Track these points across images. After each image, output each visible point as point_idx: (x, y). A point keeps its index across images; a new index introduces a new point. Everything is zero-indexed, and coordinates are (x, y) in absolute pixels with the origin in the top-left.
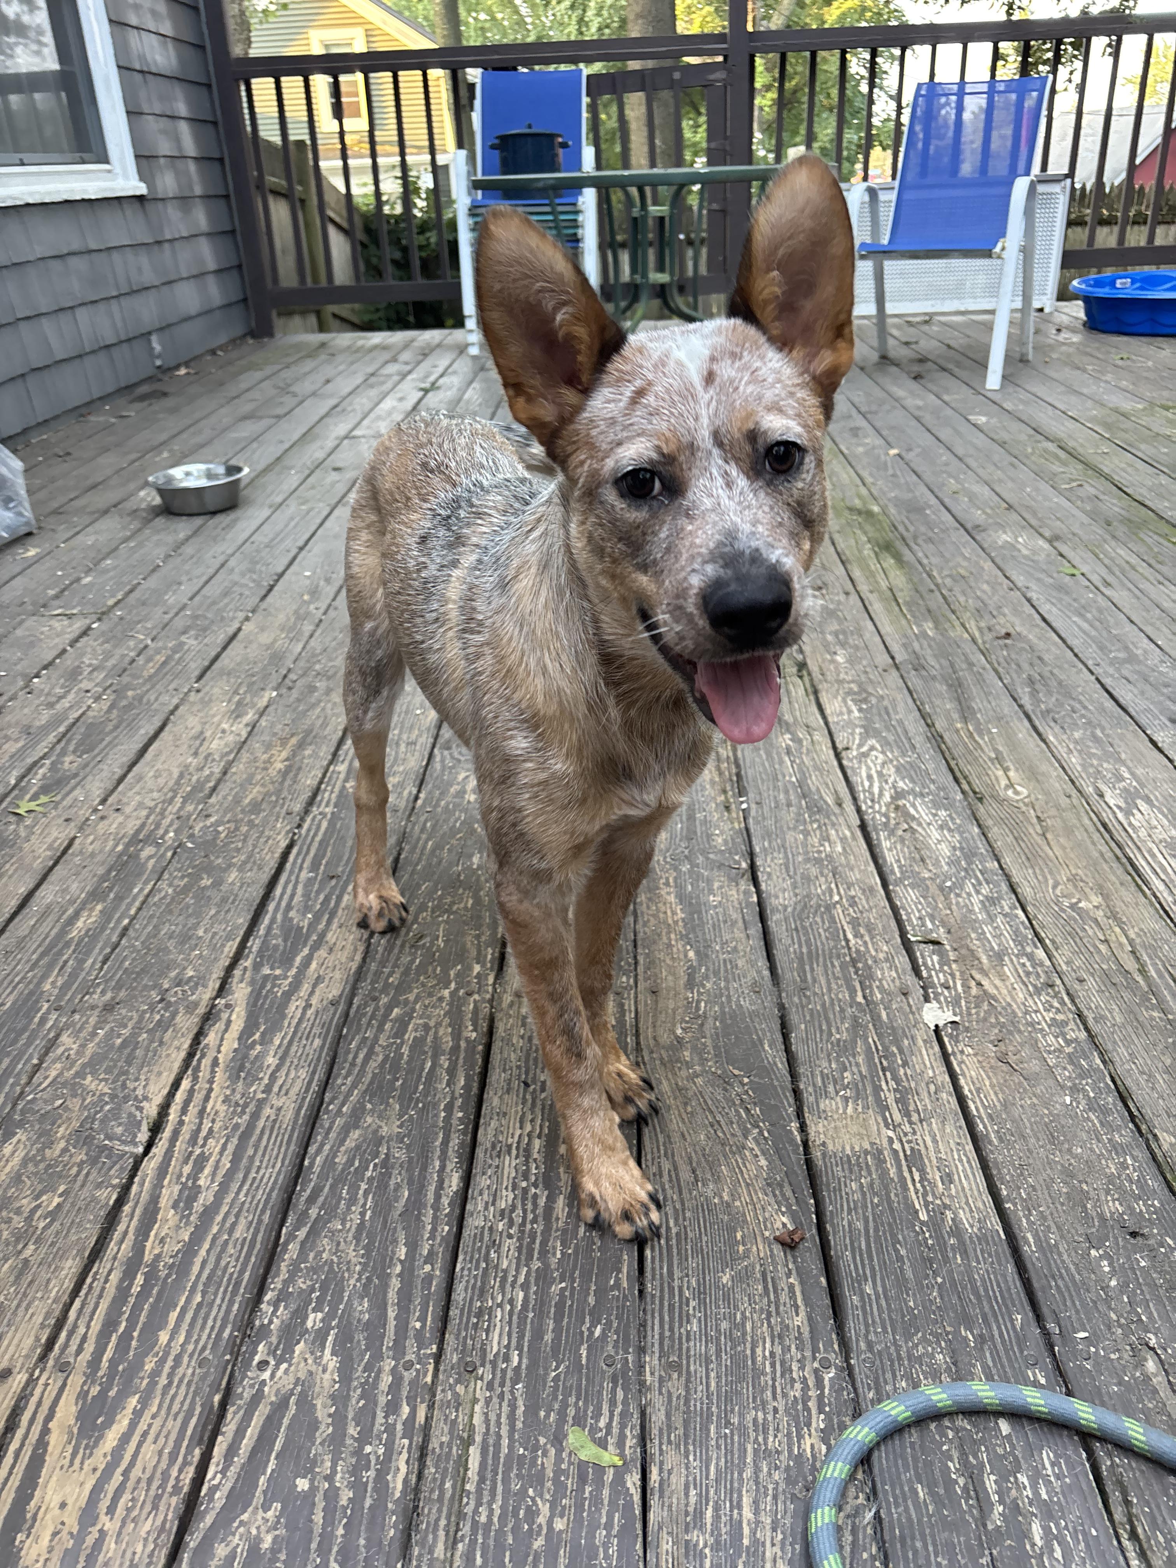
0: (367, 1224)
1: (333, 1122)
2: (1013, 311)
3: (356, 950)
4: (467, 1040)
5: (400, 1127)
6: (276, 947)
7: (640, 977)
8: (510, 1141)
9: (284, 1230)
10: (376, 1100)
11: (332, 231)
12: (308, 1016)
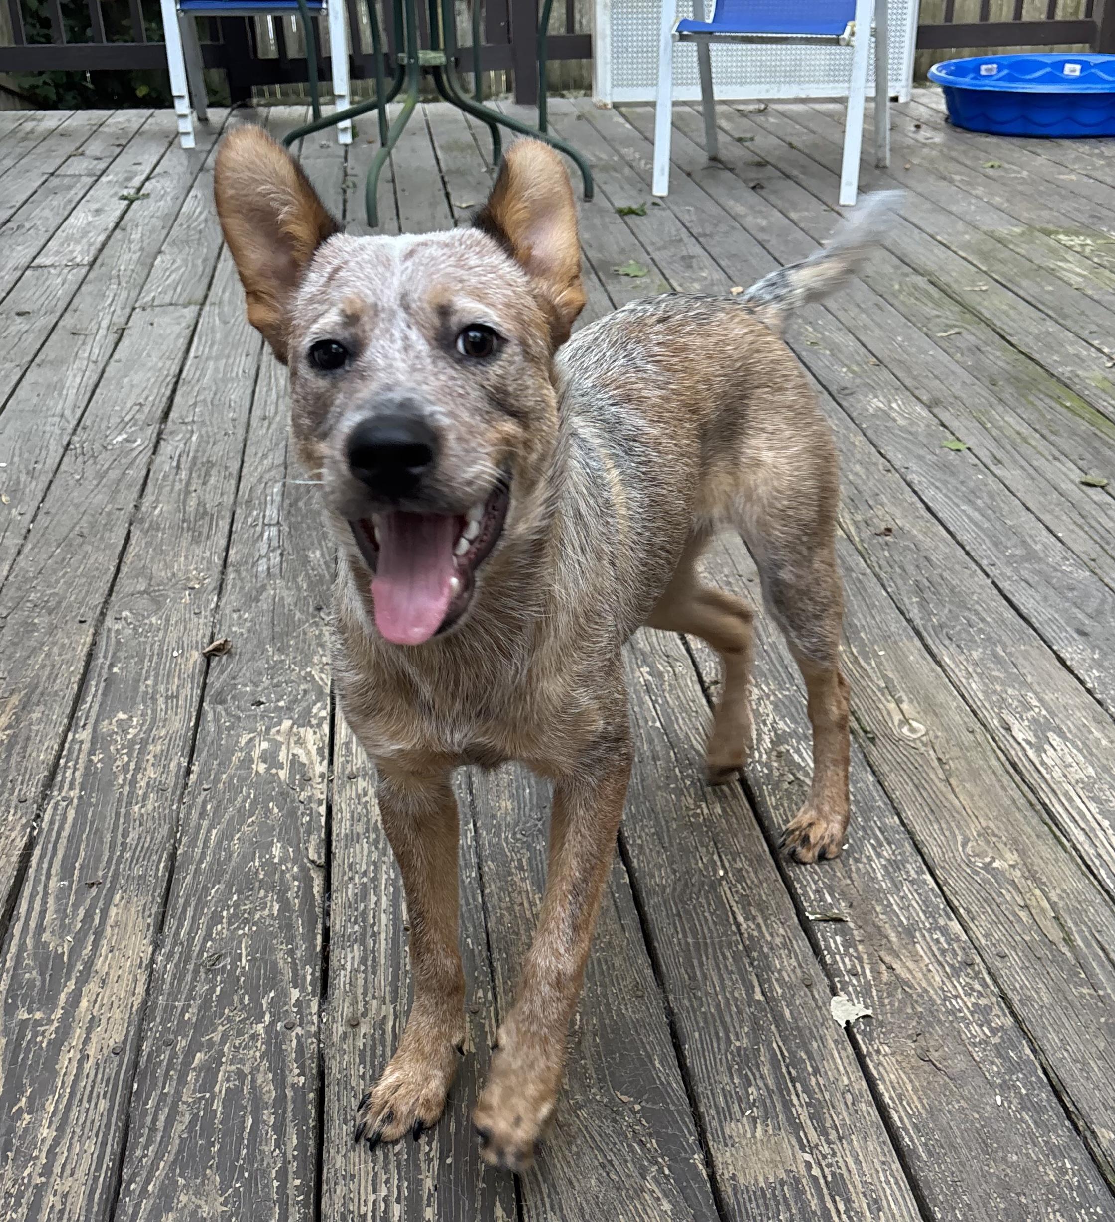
2: (868, 99)
3: (136, 980)
4: (294, 1087)
5: (224, 1204)
6: (31, 981)
7: (500, 990)
8: (363, 1209)
10: (188, 1172)
12: (86, 1071)
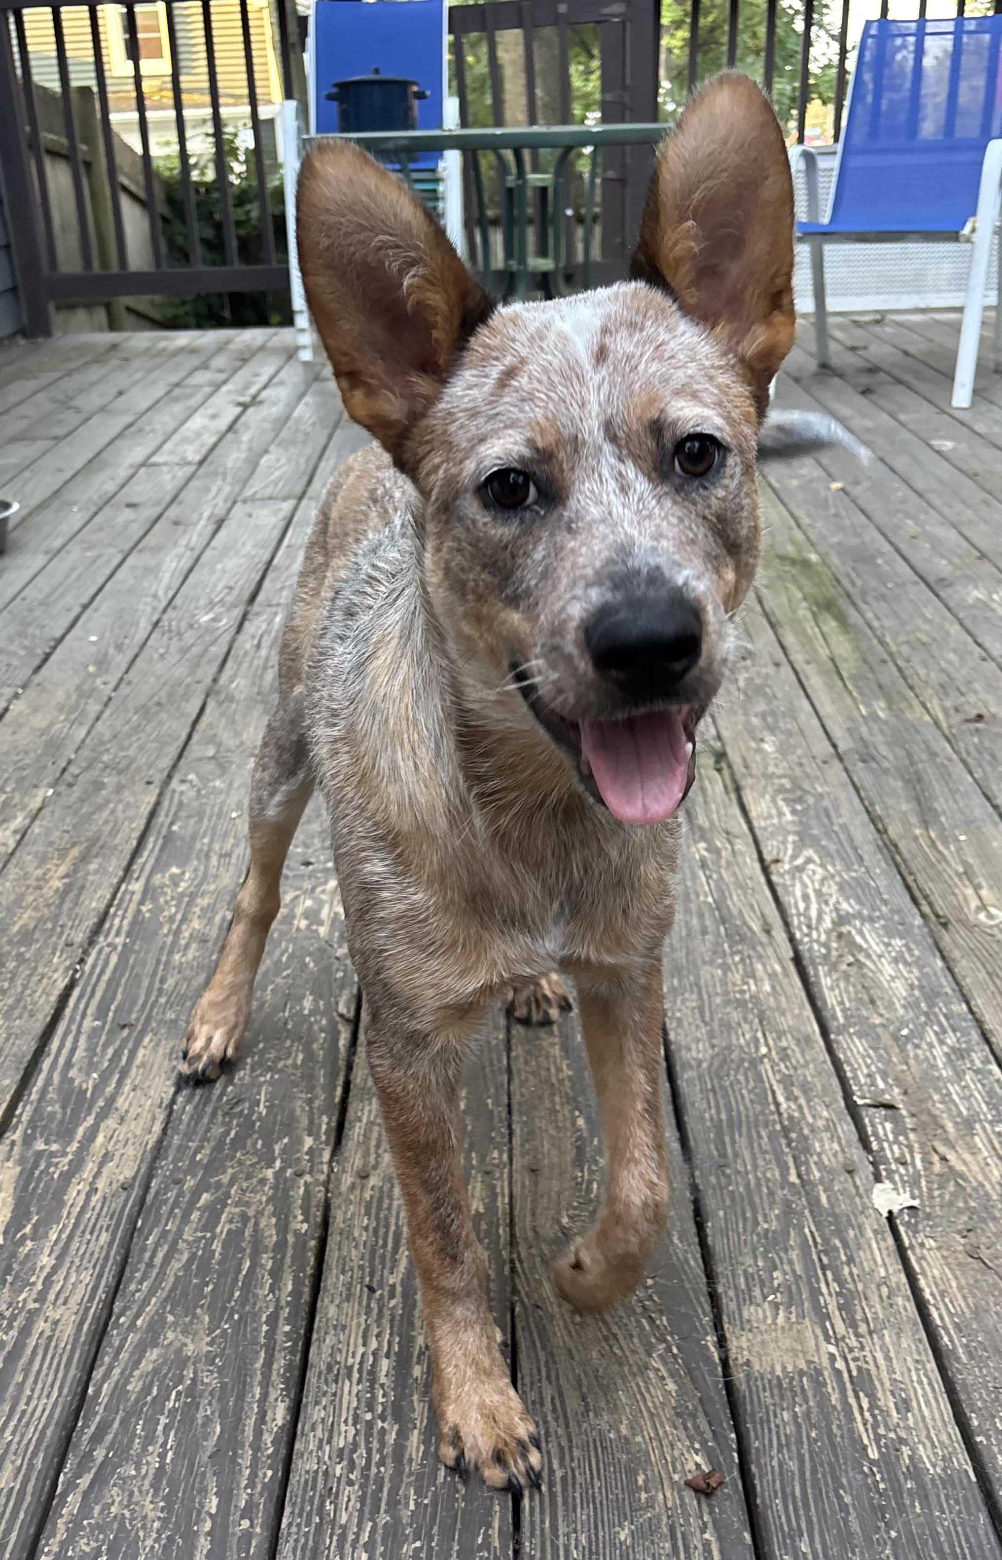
0: (168, 1468)
1: (125, 1340)
2: (987, 308)
3: (154, 1119)
4: (296, 1233)
5: (210, 1344)
6: (52, 1115)
7: (516, 1152)
8: (350, 1361)
9: (62, 1477)
10: (179, 1310)
11: (125, 203)
12: (92, 1204)
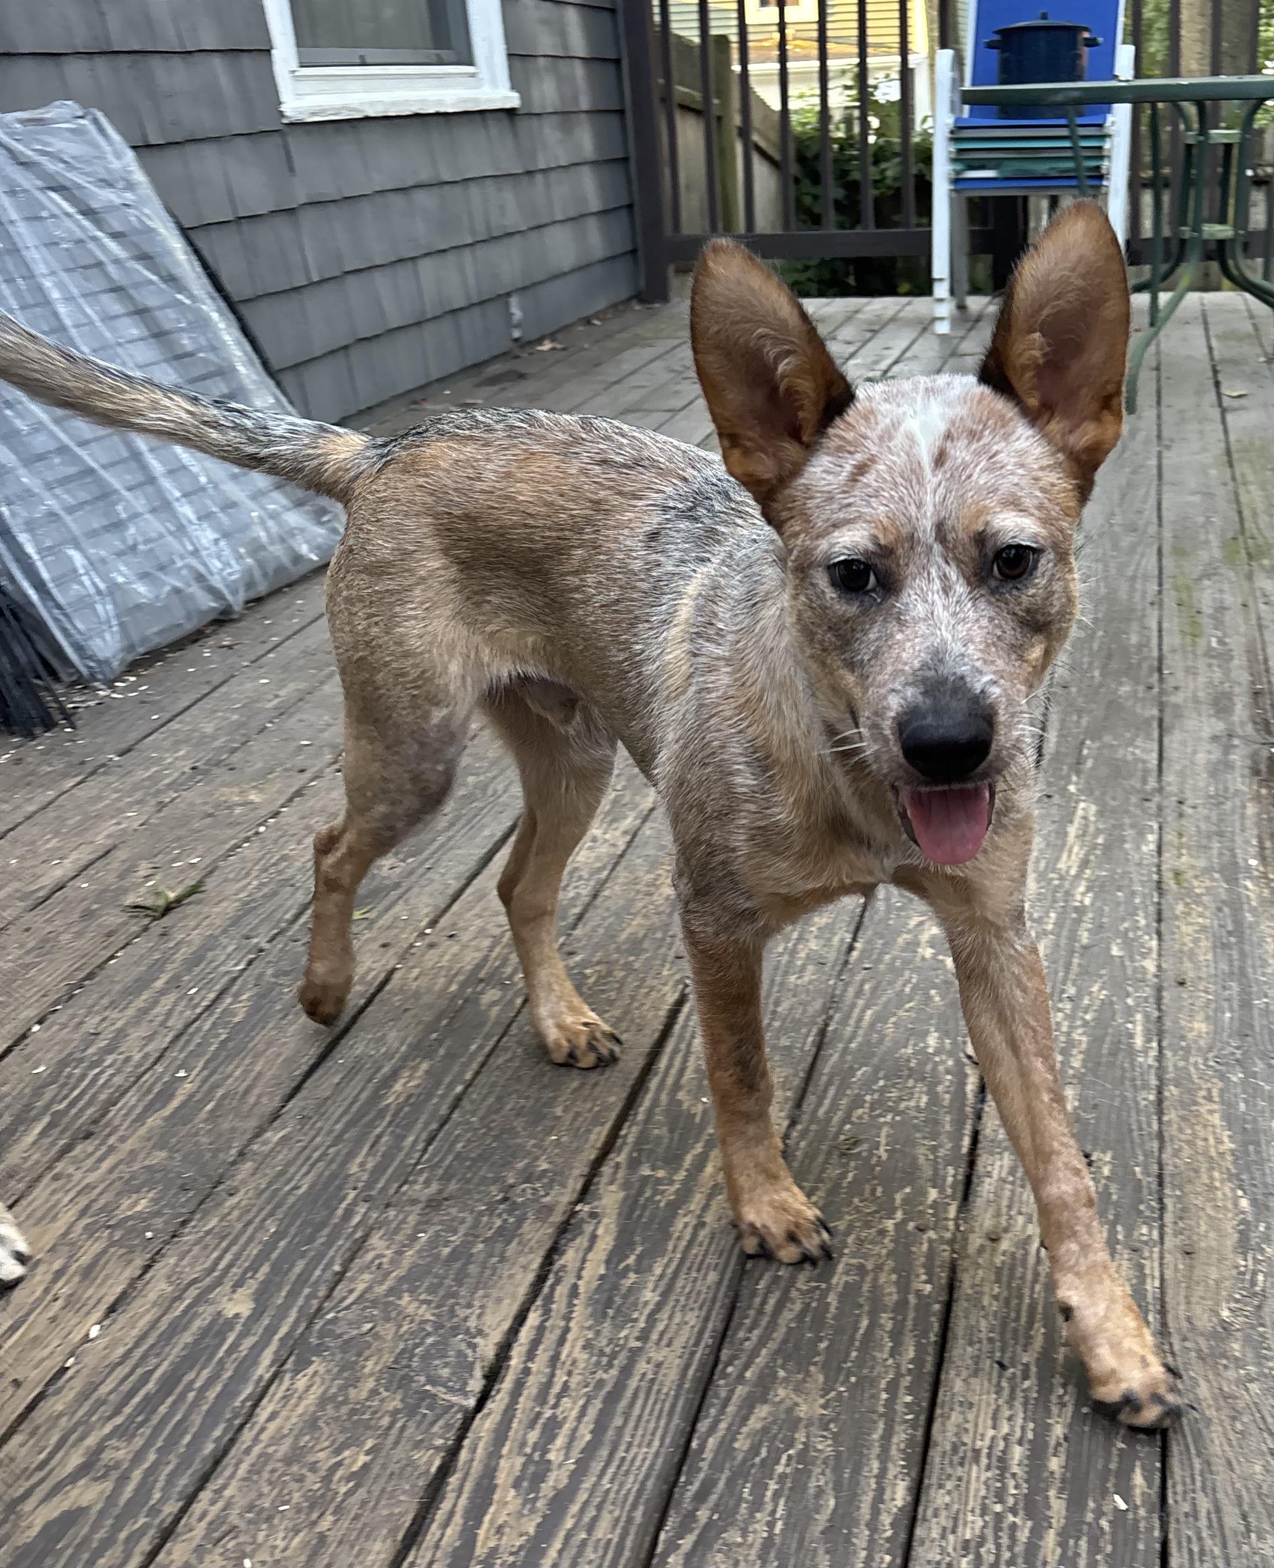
0: (778, 1540)
1: (732, 1392)
4: (918, 1293)
5: (824, 1407)
6: (659, 1138)
8: (979, 1444)
9: (663, 1536)
10: (791, 1365)
11: (756, 159)
12: (700, 1239)
